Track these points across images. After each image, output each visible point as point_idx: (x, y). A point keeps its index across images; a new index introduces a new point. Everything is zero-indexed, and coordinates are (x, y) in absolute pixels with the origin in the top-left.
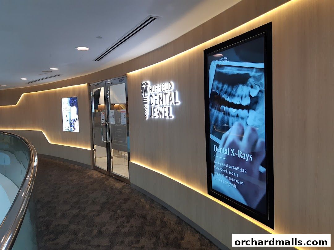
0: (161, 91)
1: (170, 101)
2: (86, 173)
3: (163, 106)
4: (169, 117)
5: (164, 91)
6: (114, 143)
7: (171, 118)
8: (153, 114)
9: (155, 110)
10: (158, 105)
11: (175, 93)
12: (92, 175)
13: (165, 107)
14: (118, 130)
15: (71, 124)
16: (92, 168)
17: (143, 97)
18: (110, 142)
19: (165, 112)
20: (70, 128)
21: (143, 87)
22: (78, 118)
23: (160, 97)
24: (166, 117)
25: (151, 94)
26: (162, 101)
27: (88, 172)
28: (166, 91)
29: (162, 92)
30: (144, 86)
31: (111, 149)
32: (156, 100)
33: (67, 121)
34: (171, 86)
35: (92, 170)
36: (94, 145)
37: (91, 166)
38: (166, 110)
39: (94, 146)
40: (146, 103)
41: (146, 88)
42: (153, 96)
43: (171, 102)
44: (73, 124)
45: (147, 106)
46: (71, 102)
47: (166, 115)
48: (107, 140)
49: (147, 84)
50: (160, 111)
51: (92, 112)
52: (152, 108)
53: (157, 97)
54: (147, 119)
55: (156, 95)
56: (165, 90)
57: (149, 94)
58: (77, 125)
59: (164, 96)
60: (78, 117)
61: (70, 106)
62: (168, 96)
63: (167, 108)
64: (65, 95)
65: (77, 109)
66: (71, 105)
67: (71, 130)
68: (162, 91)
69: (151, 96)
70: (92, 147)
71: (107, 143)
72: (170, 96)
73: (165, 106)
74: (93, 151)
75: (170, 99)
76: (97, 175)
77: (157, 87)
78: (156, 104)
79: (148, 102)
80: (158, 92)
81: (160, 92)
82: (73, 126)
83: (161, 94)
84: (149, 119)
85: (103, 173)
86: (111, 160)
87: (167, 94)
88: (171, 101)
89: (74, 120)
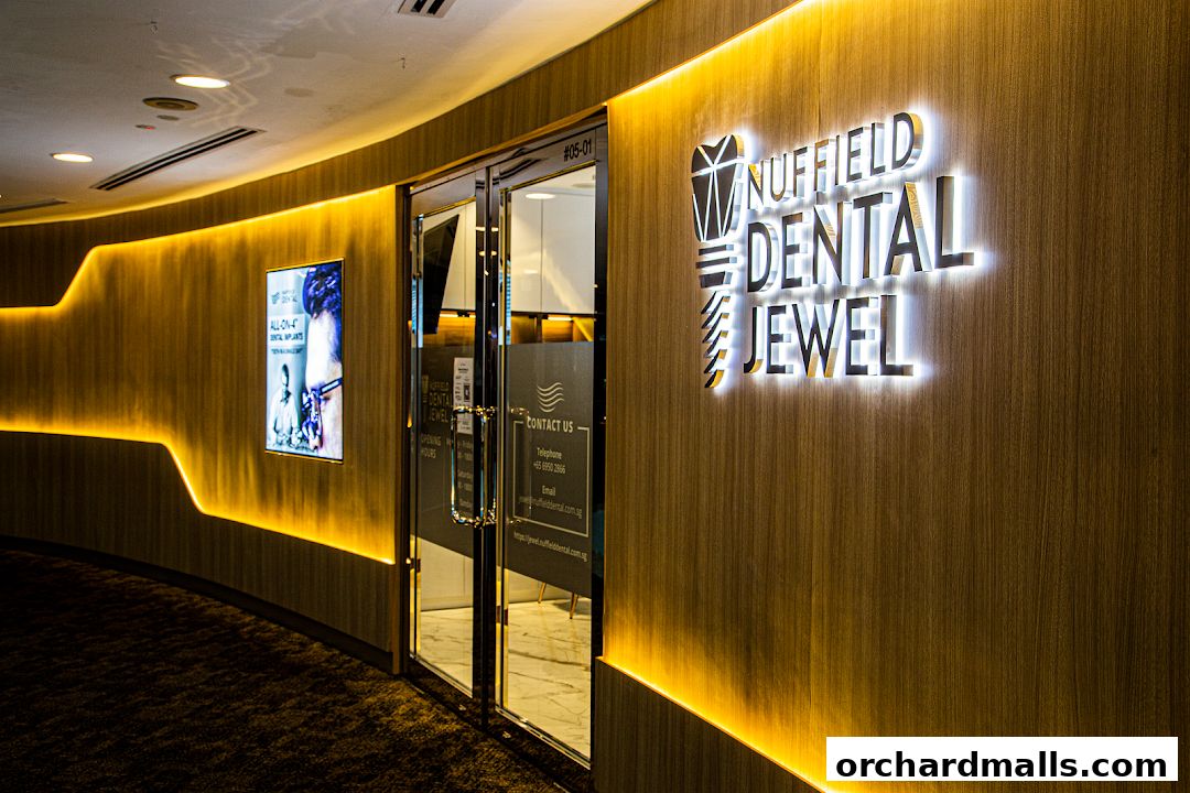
0: (829, 190)
1: (896, 249)
2: (354, 698)
3: (840, 290)
4: (889, 370)
5: (850, 186)
6: (516, 535)
7: (897, 380)
8: (761, 353)
9: (783, 323)
10: (809, 288)
11: (942, 186)
12: (388, 709)
13: (851, 296)
14: (542, 453)
15: (304, 414)
16: (396, 671)
17: (703, 240)
18: (492, 527)
19: (856, 335)
20: (300, 435)
21: (703, 172)
22: (341, 381)
23: (819, 231)
24: (862, 371)
25: (754, 213)
26: (837, 259)
27: (370, 693)
28: (868, 184)
29: (840, 196)
30: (713, 168)
31: (499, 569)
32: (790, 250)
33: (288, 394)
34: (915, 141)
35: (396, 678)
36: (413, 537)
37: (391, 654)
38: (867, 318)
39: (412, 543)
40: (719, 279)
41: (726, 177)
42: (774, 225)
43: (908, 258)
44: (313, 414)
45: (726, 301)
46: (311, 290)
47: (866, 353)
48: (476, 513)
49: (732, 150)
50: (815, 331)
51: (413, 345)
52: (762, 313)
53: (800, 233)
54: (721, 387)
55: (788, 220)
56: (866, 172)
57: (742, 219)
58: (331, 415)
59: (854, 216)
60: (339, 375)
61: (304, 315)
62: (885, 212)
63: (875, 307)
64: (287, 251)
65: (337, 329)
66: (308, 309)
67: (304, 444)
68: (843, 181)
69: (756, 227)
70: (402, 549)
71: (477, 532)
72: (905, 212)
73: (858, 290)
74: (408, 568)
75: (904, 238)
76: (412, 714)
77: (806, 160)
78: (789, 283)
79: (734, 270)
80: (809, 195)
81: (819, 198)
82: (315, 427)
83: (828, 211)
84: (732, 395)
85: (451, 708)
86: (498, 626)
87: (878, 198)
88: (912, 247)
89: (321, 393)
